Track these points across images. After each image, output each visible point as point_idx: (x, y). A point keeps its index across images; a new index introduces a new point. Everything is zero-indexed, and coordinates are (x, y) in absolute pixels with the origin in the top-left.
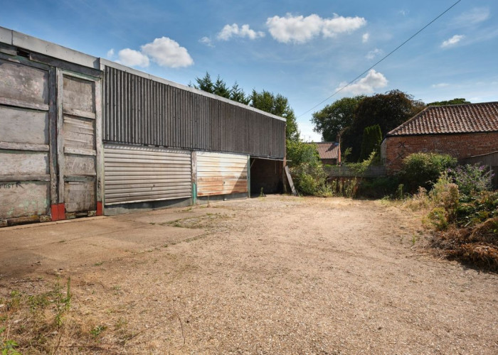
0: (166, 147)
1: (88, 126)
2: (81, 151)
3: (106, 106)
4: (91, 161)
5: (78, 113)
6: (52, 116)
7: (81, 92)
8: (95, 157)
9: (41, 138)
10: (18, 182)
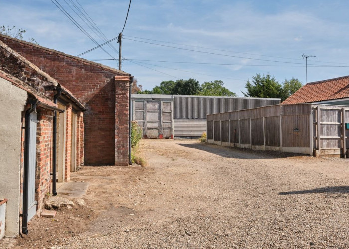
0: (197, 118)
1: (169, 114)
2: (167, 121)
3: (175, 108)
4: (170, 124)
5: (166, 111)
6: (160, 113)
7: (167, 105)
8: (171, 123)
9: (157, 118)
10: (152, 129)
